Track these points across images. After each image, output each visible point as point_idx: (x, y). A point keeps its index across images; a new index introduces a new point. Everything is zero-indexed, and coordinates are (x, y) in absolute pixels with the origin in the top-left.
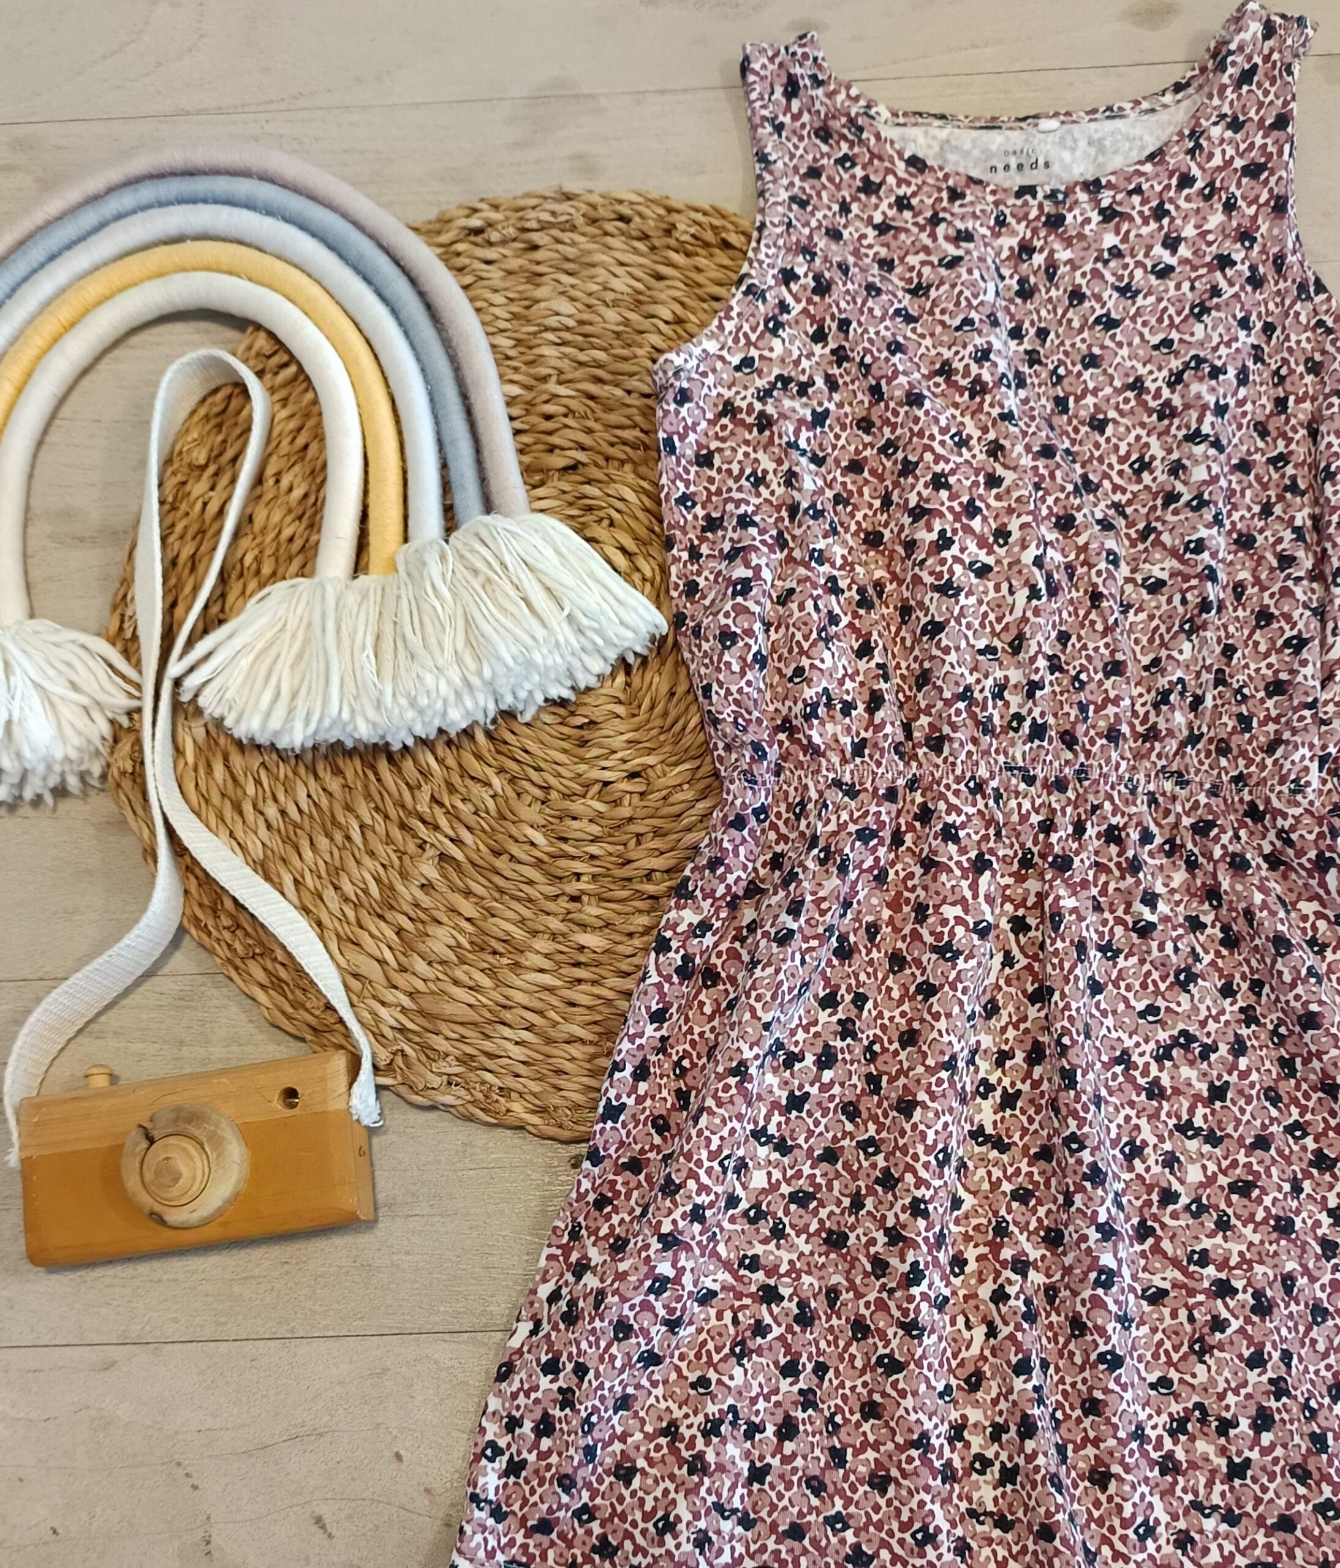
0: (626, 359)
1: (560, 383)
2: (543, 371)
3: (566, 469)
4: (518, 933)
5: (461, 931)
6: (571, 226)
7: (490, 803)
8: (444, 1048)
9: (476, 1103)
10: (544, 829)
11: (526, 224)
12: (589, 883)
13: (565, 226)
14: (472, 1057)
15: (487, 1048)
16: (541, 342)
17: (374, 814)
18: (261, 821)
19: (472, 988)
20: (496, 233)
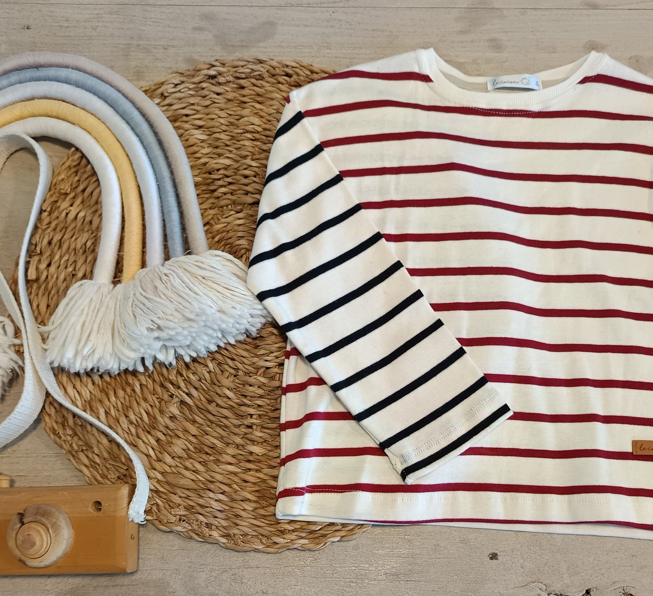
1: (253, 160)
2: (245, 153)
3: (253, 204)
4: (219, 444)
5: (190, 442)
6: (261, 78)
7: (207, 376)
8: (178, 502)
9: (193, 531)
10: (234, 390)
11: (238, 75)
12: (256, 419)
13: (258, 77)
14: (193, 507)
15: (200, 503)
16: (244, 138)
17: (147, 378)
18: (89, 381)
19: (194, 471)
20: (223, 78)
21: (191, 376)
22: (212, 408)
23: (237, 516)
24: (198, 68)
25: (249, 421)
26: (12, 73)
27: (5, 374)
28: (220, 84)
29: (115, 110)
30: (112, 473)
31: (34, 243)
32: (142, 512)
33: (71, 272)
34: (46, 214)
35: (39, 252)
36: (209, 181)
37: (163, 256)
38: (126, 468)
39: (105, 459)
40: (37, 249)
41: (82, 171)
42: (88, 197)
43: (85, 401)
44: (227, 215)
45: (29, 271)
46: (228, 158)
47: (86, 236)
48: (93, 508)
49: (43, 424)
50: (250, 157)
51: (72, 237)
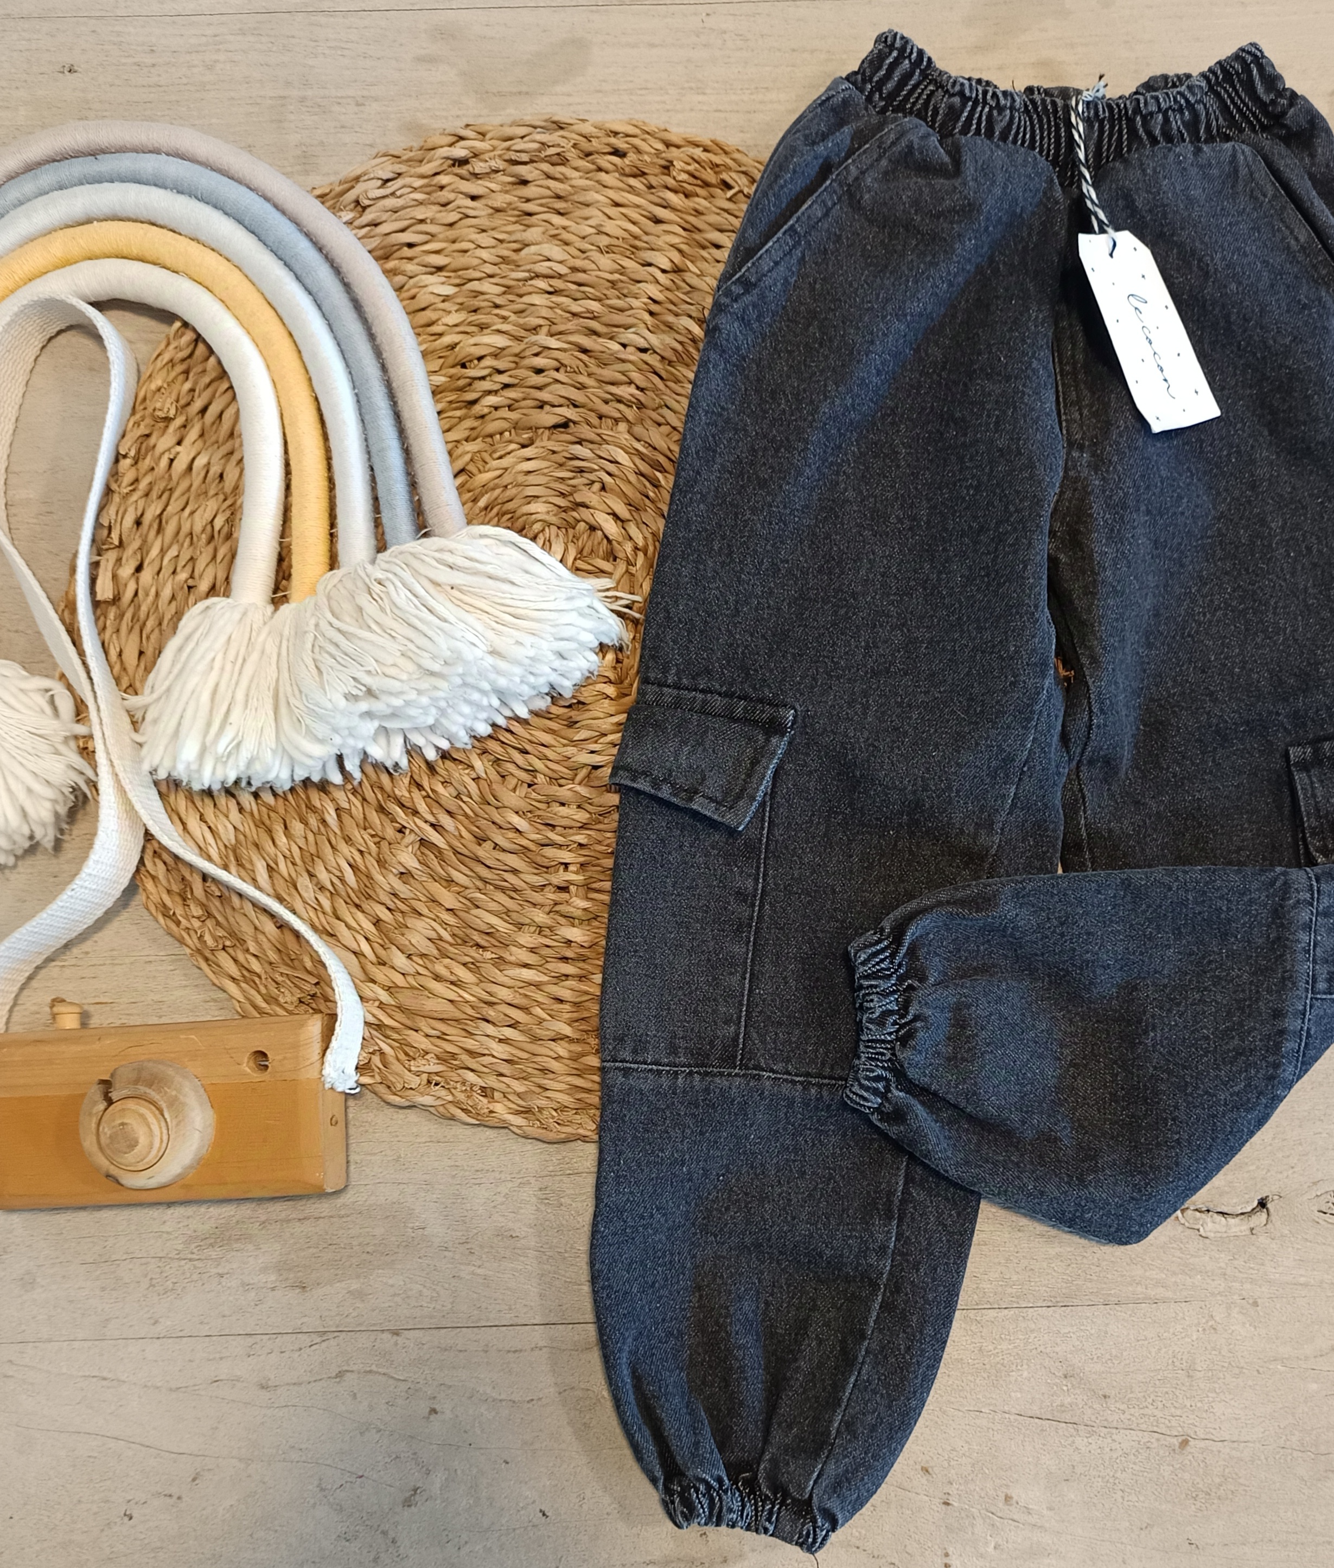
0: (622, 310)
1: (551, 334)
2: (535, 321)
3: (555, 427)
4: (502, 925)
5: (444, 924)
6: (561, 160)
7: (473, 787)
8: (423, 1047)
9: (456, 1103)
10: (529, 815)
11: (514, 156)
12: (577, 873)
13: (555, 159)
14: (454, 1056)
15: (469, 1047)
16: (531, 289)
17: (351, 796)
18: (232, 804)
19: (452, 983)
20: (482, 164)
21: (440, 789)
22: (484, 851)
23: (544, 1071)
24: (429, 145)
25: (561, 877)
26: (43, 168)
27: (60, 798)
28: (476, 176)
29: (260, 240)
30: (287, 992)
31: (106, 524)
32: (351, 1070)
33: (186, 581)
34: (128, 461)
35: (116, 542)
36: (461, 382)
37: (373, 542)
38: (315, 981)
39: (271, 963)
40: (113, 535)
41: (199, 368)
42: (213, 423)
43: (226, 846)
44: (502, 453)
45: (99, 582)
46: (499, 331)
47: (212, 505)
48: (252, 1064)
49: (141, 898)
50: (545, 330)
51: (183, 510)
